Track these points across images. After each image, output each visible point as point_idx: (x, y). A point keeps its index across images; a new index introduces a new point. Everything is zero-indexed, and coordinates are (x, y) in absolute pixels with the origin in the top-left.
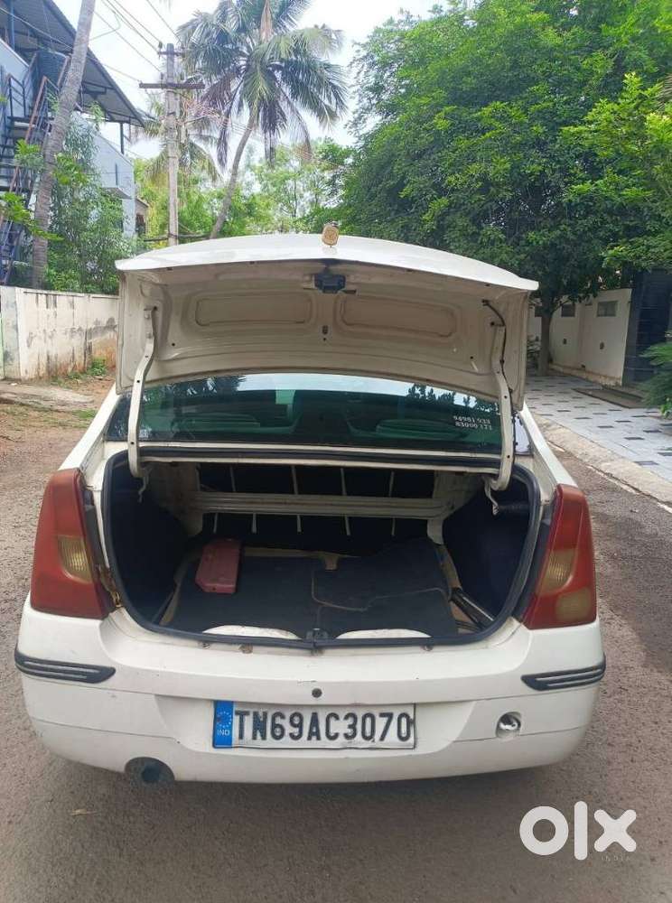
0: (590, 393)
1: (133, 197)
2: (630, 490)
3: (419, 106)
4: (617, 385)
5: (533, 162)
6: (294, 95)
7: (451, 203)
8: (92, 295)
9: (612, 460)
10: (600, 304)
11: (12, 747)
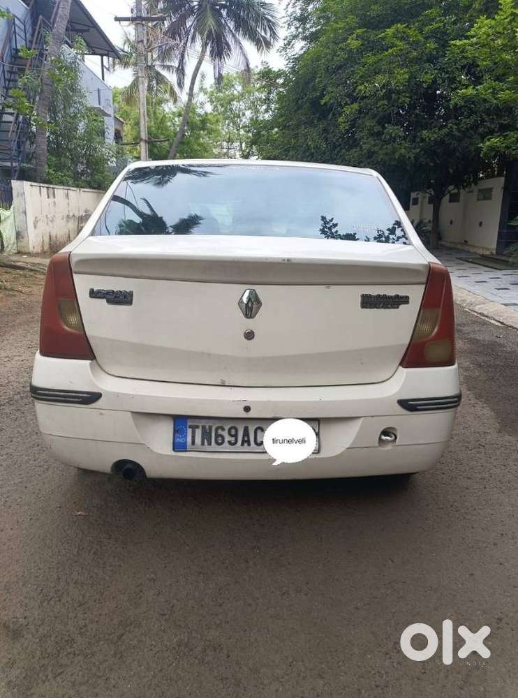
0: (470, 260)
1: (112, 116)
2: (497, 324)
3: (336, 30)
4: (492, 253)
5: (426, 73)
6: (237, 29)
7: (361, 108)
8: (82, 189)
9: (484, 303)
10: (479, 191)
11: (31, 477)
